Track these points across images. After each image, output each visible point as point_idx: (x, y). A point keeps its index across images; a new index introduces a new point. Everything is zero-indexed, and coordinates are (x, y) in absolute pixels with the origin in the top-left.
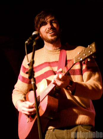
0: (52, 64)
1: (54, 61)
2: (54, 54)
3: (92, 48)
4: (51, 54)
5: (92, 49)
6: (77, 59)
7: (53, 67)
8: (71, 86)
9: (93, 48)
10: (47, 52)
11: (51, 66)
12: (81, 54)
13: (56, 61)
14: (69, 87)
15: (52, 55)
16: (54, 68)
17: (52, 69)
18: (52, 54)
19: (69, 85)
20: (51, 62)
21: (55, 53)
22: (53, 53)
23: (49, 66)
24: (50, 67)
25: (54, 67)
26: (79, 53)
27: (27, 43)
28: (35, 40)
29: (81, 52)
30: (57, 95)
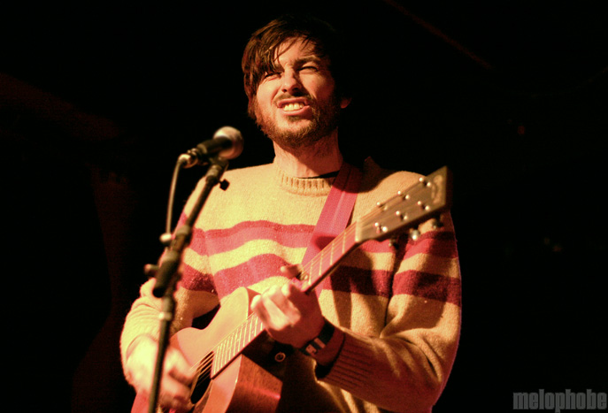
0: (286, 236)
1: (299, 223)
2: (301, 194)
3: (434, 188)
4: (289, 191)
5: (433, 194)
6: (369, 226)
7: (287, 245)
8: (323, 346)
9: (436, 191)
10: (280, 182)
11: (280, 241)
12: (386, 208)
13: (302, 226)
14: (316, 346)
15: (294, 195)
16: (292, 250)
17: (283, 254)
18: (295, 193)
19: (317, 340)
20: (285, 226)
21: (307, 190)
22: (301, 190)
23: (274, 240)
24: (275, 243)
25: (292, 246)
26: (378, 204)
27: (185, 163)
28: (220, 159)
29: (389, 201)
30: (281, 358)
